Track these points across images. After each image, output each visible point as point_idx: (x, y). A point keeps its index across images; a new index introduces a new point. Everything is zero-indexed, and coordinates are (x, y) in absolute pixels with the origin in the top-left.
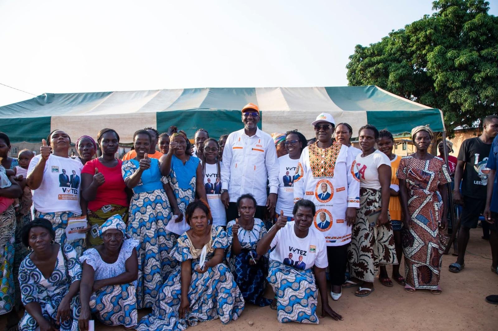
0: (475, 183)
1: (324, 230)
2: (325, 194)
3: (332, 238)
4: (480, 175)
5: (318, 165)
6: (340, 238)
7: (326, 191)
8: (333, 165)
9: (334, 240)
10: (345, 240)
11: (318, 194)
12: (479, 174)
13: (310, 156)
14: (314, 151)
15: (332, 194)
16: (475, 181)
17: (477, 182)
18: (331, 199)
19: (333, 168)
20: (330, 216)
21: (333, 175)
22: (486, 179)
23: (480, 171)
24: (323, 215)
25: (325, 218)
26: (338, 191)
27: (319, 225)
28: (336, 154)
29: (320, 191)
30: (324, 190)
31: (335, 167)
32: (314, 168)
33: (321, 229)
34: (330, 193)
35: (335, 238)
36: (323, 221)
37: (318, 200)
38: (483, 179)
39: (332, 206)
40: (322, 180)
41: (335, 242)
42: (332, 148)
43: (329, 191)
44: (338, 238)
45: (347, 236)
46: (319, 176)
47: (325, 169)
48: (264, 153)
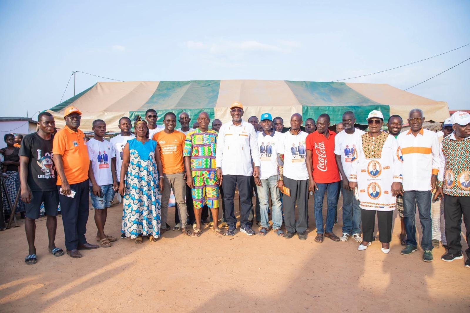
0: (38, 177)
1: (375, 198)
2: (375, 171)
3: (381, 205)
4: (44, 170)
5: (369, 149)
6: (387, 205)
7: (375, 169)
8: (381, 149)
9: (382, 206)
10: (391, 207)
11: (370, 171)
12: (43, 168)
13: (363, 143)
14: (366, 139)
15: (381, 171)
16: (38, 175)
17: (41, 176)
18: (379, 175)
19: (381, 151)
20: (379, 187)
21: (380, 156)
22: (49, 173)
23: (44, 166)
24: (374, 187)
25: (376, 189)
26: (385, 169)
27: (371, 194)
28: (384, 141)
29: (371, 169)
30: (374, 168)
31: (382, 150)
32: (366, 152)
33: (372, 198)
34: (379, 170)
35: (384, 205)
36: (374, 192)
37: (370, 175)
38: (46, 173)
39: (381, 180)
40: (372, 161)
41: (383, 207)
42: (381, 137)
43: (378, 169)
44: (386, 205)
45: (392, 204)
46: (370, 158)
47: (375, 152)
48: (248, 137)
